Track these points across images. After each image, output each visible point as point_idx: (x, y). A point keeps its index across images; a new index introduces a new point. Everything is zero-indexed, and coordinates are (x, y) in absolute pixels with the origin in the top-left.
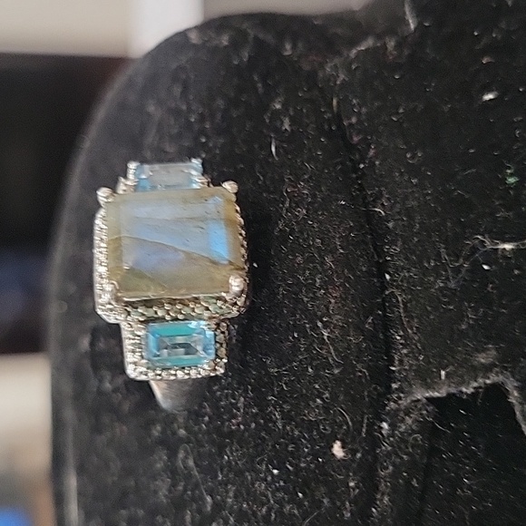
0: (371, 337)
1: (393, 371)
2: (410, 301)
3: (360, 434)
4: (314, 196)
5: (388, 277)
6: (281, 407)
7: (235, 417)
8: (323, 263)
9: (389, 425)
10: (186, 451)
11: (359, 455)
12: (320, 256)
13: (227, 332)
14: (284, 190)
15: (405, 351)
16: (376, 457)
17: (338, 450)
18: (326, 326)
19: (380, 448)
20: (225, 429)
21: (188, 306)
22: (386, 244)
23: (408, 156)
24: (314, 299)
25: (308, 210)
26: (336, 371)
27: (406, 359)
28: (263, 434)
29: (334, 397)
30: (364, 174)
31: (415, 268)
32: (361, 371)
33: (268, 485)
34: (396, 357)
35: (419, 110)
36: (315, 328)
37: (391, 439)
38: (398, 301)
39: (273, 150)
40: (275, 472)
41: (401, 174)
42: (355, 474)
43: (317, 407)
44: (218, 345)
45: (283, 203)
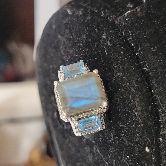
0: (151, 112)
1: (160, 121)
2: (162, 98)
3: (153, 143)
4: (123, 68)
5: (153, 91)
6: (126, 137)
7: (111, 139)
8: (131, 91)
9: (162, 139)
10: (96, 148)
11: (154, 150)
12: (129, 88)
13: (104, 117)
14: (113, 67)
15: (163, 115)
16: (159, 149)
17: (147, 150)
18: (136, 111)
19: (160, 146)
20: (108, 142)
21: (90, 112)
22: (150, 80)
23: (152, 49)
24: (130, 103)
25: (122, 73)
26: (142, 125)
27: (164, 118)
28: (121, 145)
29: (143, 133)
30: (138, 57)
31: (161, 87)
32: (150, 124)
33: (126, 160)
34: (160, 117)
35: (153, 32)
36: (132, 112)
37: (163, 143)
38: (157, 99)
39: (106, 53)
40: (128, 157)
41: (151, 56)
42: (154, 155)
43: (138, 137)
44: (102, 121)
45: (114, 71)
